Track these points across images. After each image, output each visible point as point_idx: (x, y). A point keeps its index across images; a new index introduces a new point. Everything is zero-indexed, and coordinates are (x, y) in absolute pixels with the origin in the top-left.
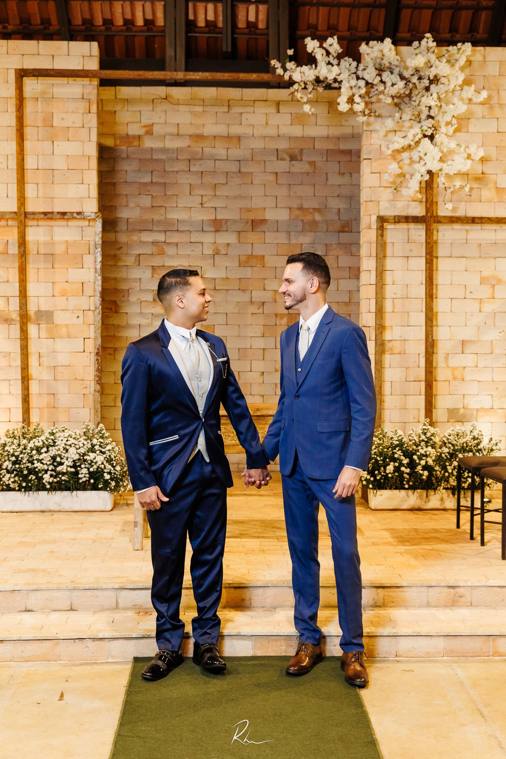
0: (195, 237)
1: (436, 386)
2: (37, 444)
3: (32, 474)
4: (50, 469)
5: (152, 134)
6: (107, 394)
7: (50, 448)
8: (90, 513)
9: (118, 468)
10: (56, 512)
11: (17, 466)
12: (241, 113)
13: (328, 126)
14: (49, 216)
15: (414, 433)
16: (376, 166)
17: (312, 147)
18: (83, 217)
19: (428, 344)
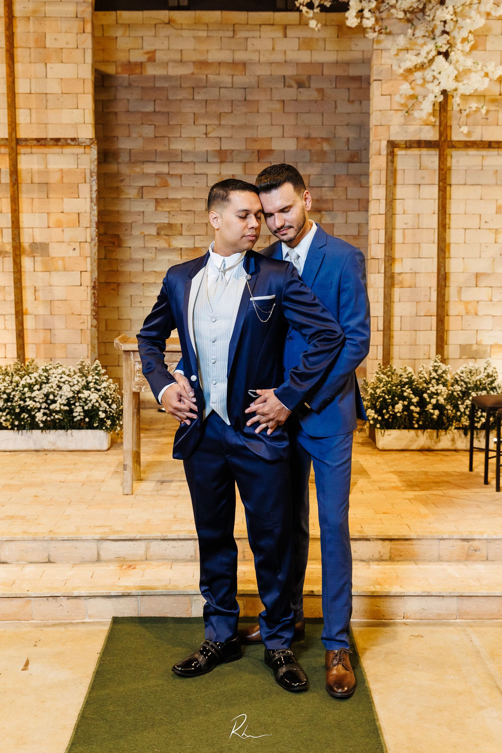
0: (199, 169)
1: (448, 321)
2: (29, 381)
3: (24, 412)
4: (43, 407)
5: (155, 61)
6: (111, 330)
7: (44, 386)
8: (86, 453)
9: (114, 406)
10: (51, 451)
11: (9, 404)
12: (247, 38)
13: (337, 51)
14: (43, 142)
15: (425, 370)
16: (387, 87)
17: (320, 73)
18: (77, 143)
19: (440, 276)
